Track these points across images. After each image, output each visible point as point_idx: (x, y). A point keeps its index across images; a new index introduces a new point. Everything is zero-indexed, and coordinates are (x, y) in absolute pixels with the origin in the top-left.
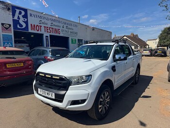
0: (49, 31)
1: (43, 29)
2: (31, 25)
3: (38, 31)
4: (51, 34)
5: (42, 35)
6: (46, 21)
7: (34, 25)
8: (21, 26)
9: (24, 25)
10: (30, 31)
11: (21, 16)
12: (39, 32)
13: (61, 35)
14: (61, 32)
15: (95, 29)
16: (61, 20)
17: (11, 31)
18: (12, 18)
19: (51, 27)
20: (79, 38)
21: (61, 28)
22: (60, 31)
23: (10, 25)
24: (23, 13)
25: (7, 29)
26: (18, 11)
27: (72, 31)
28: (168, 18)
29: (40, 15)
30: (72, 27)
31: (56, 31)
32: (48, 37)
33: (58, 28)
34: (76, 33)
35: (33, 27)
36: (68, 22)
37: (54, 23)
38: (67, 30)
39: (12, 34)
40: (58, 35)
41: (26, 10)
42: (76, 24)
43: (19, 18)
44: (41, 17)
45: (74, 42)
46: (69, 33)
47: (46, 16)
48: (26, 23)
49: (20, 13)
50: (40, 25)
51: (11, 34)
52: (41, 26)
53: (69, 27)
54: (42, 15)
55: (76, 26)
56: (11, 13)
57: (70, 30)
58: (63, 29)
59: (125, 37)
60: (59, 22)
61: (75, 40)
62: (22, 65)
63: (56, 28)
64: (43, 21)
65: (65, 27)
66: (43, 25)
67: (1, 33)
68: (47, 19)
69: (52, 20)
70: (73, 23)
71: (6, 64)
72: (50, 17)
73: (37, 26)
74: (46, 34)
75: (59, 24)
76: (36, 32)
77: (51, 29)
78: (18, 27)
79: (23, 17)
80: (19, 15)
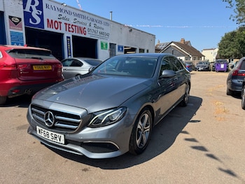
0: (71, 30)
1: (63, 26)
2: (48, 20)
3: (57, 29)
4: (75, 34)
5: (62, 35)
6: (68, 16)
7: (52, 21)
8: (34, 21)
10: (46, 28)
12: (58, 31)
13: (88, 36)
14: (87, 32)
15: (133, 30)
16: (87, 15)
17: (21, 27)
18: (22, 10)
19: (74, 24)
20: (112, 42)
21: (87, 27)
22: (86, 30)
23: (20, 19)
24: (37, 3)
25: (16, 24)
27: (102, 31)
28: (232, 18)
29: (60, 7)
30: (102, 26)
31: (82, 30)
32: (69, 38)
33: (85, 26)
34: (108, 35)
35: (51, 23)
36: (95, 18)
37: (78, 19)
38: (95, 29)
39: (23, 32)
40: (83, 36)
42: (106, 21)
43: (31, 9)
44: (61, 10)
45: (105, 46)
46: (98, 34)
47: (68, 9)
48: (41, 17)
49: (33, 3)
50: (60, 20)
51: (21, 32)
52: (60, 23)
53: (98, 25)
54: (62, 7)
55: (107, 24)
56: (21, 3)
57: (99, 30)
58: (90, 28)
59: (173, 44)
60: (84, 17)
61: (106, 44)
62: (50, 68)
63: (81, 25)
64: (64, 15)
65: (93, 25)
66: (63, 22)
67: (9, 30)
68: (69, 13)
69: (75, 15)
70: (103, 21)
71: (32, 65)
72: (72, 11)
73: (56, 21)
74: (67, 34)
75: (84, 21)
76: (54, 30)
77: (74, 27)
78: (31, 22)
79: (37, 8)
80: (32, 6)
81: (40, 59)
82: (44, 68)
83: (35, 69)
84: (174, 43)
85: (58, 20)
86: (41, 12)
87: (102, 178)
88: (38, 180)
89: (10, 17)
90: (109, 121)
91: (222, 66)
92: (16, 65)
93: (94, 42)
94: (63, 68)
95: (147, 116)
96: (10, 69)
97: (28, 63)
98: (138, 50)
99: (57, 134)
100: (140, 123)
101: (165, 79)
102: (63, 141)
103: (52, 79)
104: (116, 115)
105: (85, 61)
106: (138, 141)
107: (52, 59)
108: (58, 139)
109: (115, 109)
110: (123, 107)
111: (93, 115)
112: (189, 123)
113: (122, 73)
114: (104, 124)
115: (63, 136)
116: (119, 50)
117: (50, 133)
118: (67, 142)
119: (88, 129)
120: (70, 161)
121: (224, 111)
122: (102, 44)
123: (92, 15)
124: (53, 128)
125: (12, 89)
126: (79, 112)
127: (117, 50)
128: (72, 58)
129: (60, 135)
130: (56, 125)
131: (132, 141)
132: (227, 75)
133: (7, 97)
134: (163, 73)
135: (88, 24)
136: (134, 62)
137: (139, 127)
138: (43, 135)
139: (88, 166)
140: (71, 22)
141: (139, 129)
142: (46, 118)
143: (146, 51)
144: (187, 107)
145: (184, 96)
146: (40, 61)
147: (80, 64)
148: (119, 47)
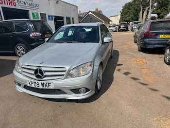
4: (4, 6)
13: (18, 7)
14: (17, 3)
15: (59, 2)
20: (42, 12)
27: (31, 2)
31: (11, 2)
34: (37, 6)
40: (13, 7)
45: (36, 16)
46: (28, 5)
59: (90, 13)
61: (37, 14)
98: (65, 19)
116: (49, 19)
122: (33, 14)
127: (47, 19)
143: (71, 19)
148: (49, 16)
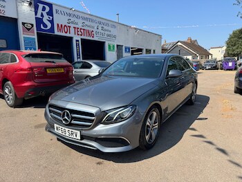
0: (80, 33)
1: (72, 30)
2: (58, 25)
3: (66, 33)
4: (83, 37)
5: (71, 39)
6: (76, 20)
7: (61, 25)
8: (45, 26)
9: (49, 25)
10: (56, 33)
11: (44, 13)
12: (68, 35)
13: (96, 38)
14: (95, 35)
16: (94, 18)
17: (33, 32)
18: (34, 16)
19: (83, 28)
20: (119, 44)
21: (95, 30)
22: (94, 33)
23: (32, 25)
24: (48, 9)
25: (29, 29)
26: (41, 6)
27: (109, 33)
28: (240, 16)
29: (68, 11)
30: (109, 28)
31: (90, 33)
32: (78, 41)
33: (93, 29)
34: (115, 37)
35: (61, 27)
36: (102, 21)
37: (87, 23)
38: (102, 31)
39: (36, 37)
40: (91, 38)
41: (50, 5)
42: (114, 24)
43: (42, 15)
44: (70, 15)
45: (112, 48)
46: (106, 36)
47: (76, 13)
48: (52, 22)
49: (44, 9)
50: (69, 25)
51: (33, 37)
52: (70, 27)
53: (105, 27)
54: (71, 12)
55: (114, 26)
56: (33, 9)
57: (106, 32)
58: (98, 31)
59: (179, 44)
60: (93, 21)
61: (114, 46)
62: (63, 71)
63: (89, 29)
64: (72, 19)
65: (100, 28)
66: (72, 26)
67: (22, 35)
68: (78, 17)
69: (84, 18)
70: (110, 23)
71: (46, 68)
72: (81, 15)
73: (65, 26)
74: (76, 38)
75: (92, 24)
76: (64, 34)
77: (82, 31)
78: (42, 27)
79: (48, 14)
80: (43, 12)
81: (53, 62)
82: (56, 71)
83: (48, 72)
84: (181, 42)
85: (68, 25)
86: (51, 18)
87: (115, 171)
88: (58, 172)
89: (23, 24)
90: (120, 118)
91: (230, 64)
92: (31, 68)
93: (102, 44)
94: (75, 70)
95: (155, 114)
96: (26, 72)
97: (42, 67)
98: (144, 51)
99: (74, 131)
100: (149, 120)
101: (172, 79)
102: (79, 137)
103: (64, 81)
104: (127, 113)
105: (94, 63)
106: (147, 137)
107: (64, 62)
108: (74, 135)
109: (125, 107)
110: (133, 106)
111: (105, 113)
112: (196, 121)
113: (130, 74)
114: (116, 121)
115: (79, 132)
116: (126, 51)
117: (67, 129)
118: (82, 137)
119: (101, 125)
120: (85, 156)
121: (232, 109)
122: (109, 46)
123: (100, 18)
124: (70, 125)
125: (28, 91)
126: (93, 110)
127: (124, 51)
128: (82, 60)
129: (76, 131)
130: (73, 122)
131: (142, 137)
132: (234, 73)
133: (24, 98)
134: (170, 73)
135: (96, 28)
136: (142, 63)
137: (148, 124)
138: (60, 132)
139: (102, 160)
140: (80, 26)
141: (148, 126)
142: (63, 116)
143: (152, 51)
144: (194, 105)
145: (191, 95)
146: (53, 64)
147: (89, 67)
148: (126, 48)
